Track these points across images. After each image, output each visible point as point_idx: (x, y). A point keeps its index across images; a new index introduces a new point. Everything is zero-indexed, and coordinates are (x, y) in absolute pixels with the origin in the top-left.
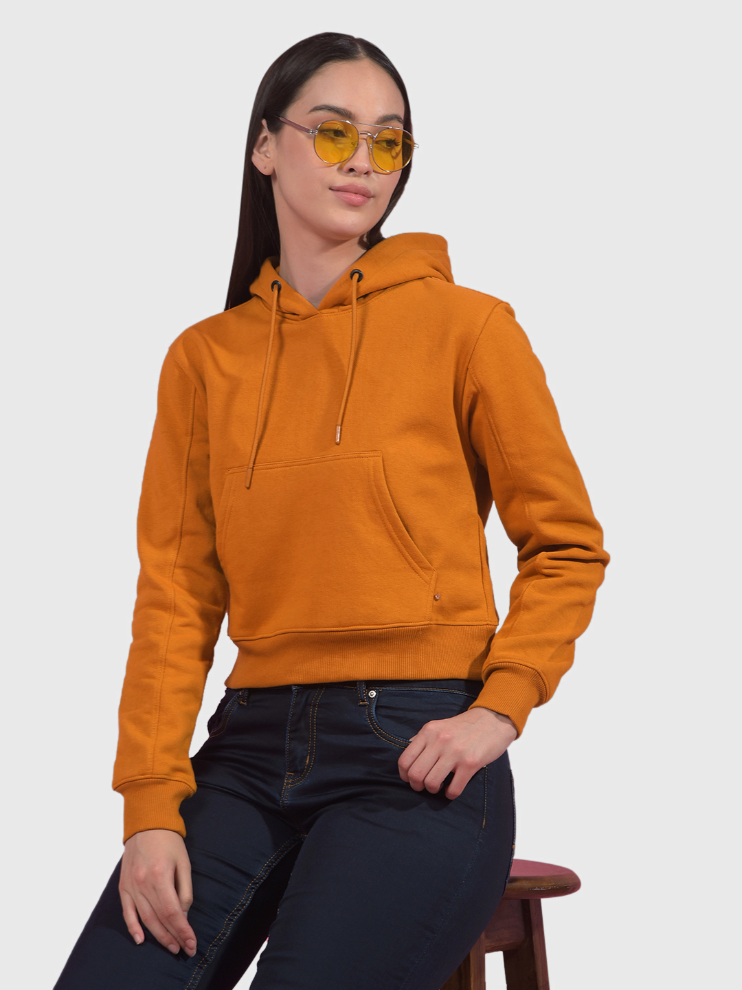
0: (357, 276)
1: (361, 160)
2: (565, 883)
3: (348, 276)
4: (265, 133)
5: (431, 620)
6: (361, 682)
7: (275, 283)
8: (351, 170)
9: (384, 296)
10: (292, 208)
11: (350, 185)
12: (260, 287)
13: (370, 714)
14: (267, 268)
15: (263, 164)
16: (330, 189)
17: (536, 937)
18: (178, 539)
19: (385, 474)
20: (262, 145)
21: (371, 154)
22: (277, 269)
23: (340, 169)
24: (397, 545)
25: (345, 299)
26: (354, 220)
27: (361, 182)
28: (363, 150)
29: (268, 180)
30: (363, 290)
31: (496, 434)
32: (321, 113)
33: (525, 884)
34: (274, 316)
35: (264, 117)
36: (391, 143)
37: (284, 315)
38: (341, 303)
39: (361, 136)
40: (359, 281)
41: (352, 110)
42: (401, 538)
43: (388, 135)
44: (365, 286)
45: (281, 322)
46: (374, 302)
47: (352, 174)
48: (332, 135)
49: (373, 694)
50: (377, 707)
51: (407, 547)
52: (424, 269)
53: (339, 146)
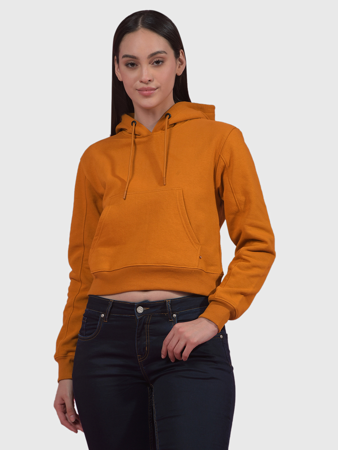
0: (168, 116)
3: (164, 116)
5: (198, 267)
7: (133, 122)
19: (183, 198)
24: (185, 231)
31: (231, 184)
42: (188, 228)
51: (190, 232)
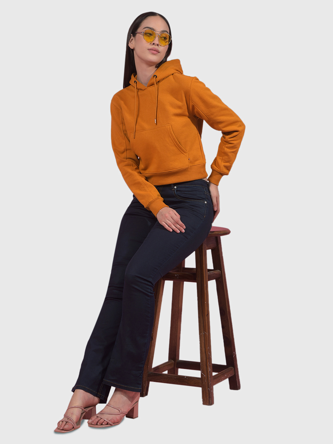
0: (155, 77)
1: (156, 41)
2: (226, 232)
3: (153, 77)
4: (132, 37)
5: (189, 165)
6: (172, 184)
7: (135, 81)
8: (154, 44)
9: (163, 81)
10: (139, 57)
11: (153, 48)
12: (132, 82)
13: (175, 192)
14: (132, 76)
15: (131, 46)
16: (148, 50)
17: (219, 245)
18: (126, 151)
19: (172, 130)
20: (131, 41)
21: (159, 40)
22: (136, 77)
23: (151, 43)
24: (178, 148)
25: (153, 83)
26: (155, 58)
27: (156, 47)
28: (157, 39)
29: (133, 50)
30: (157, 81)
32: (146, 29)
33: (216, 233)
34: (136, 90)
35: (132, 33)
36: (165, 38)
37: (138, 89)
38: (152, 84)
39: (156, 35)
40: (156, 78)
41: (154, 28)
42: (179, 146)
43: (164, 36)
44: (158, 79)
45: (138, 91)
46: (160, 83)
47: (154, 45)
48: (149, 35)
49: (175, 187)
50: (177, 191)
51: (180, 148)
52: (173, 71)
53: (150, 38)
